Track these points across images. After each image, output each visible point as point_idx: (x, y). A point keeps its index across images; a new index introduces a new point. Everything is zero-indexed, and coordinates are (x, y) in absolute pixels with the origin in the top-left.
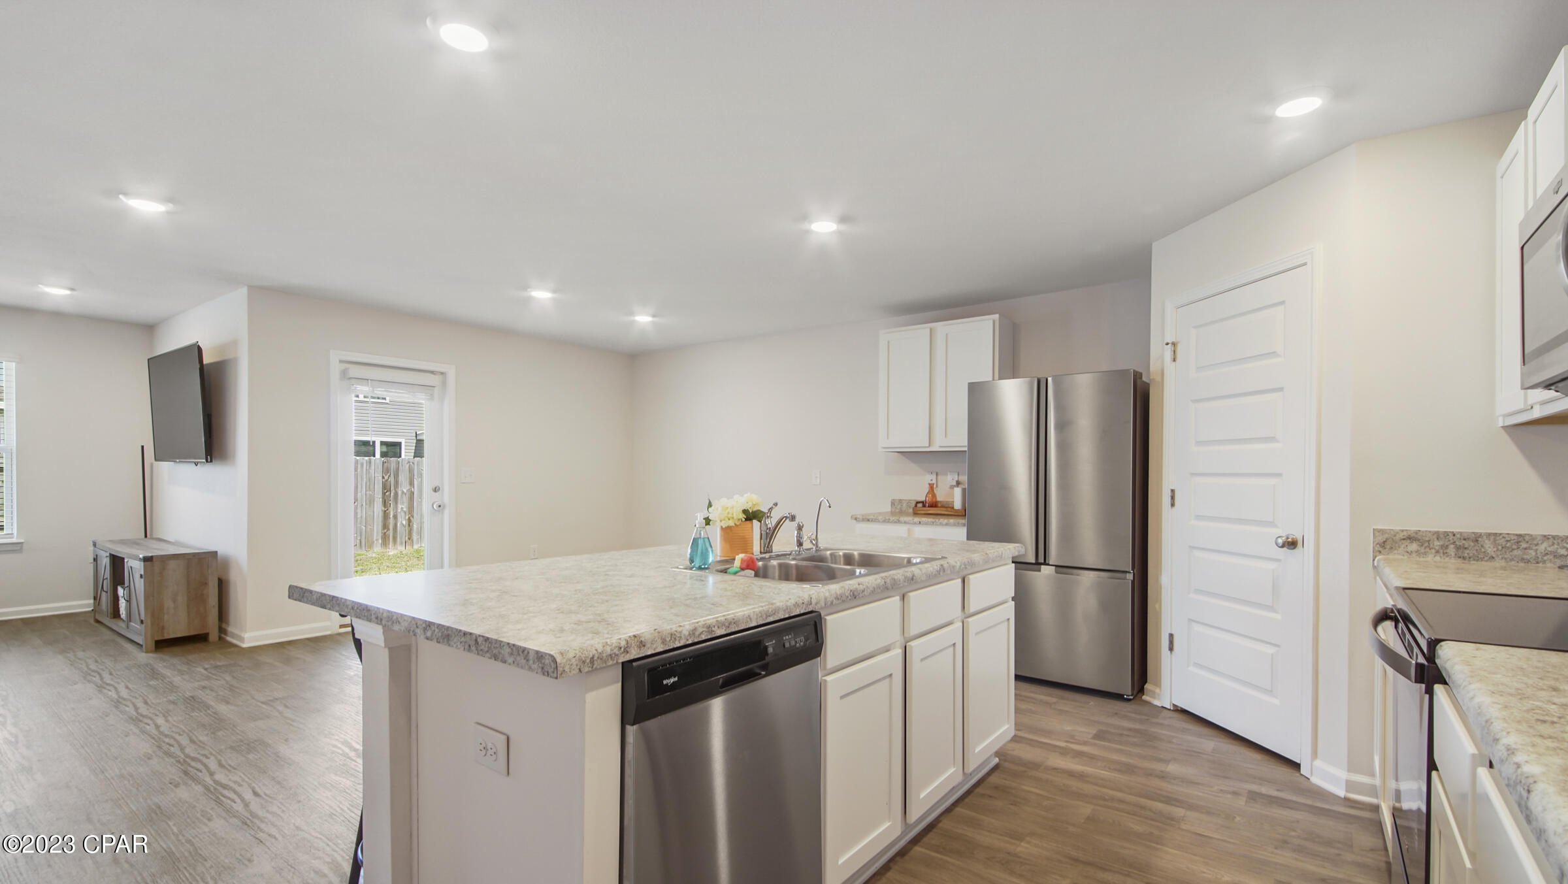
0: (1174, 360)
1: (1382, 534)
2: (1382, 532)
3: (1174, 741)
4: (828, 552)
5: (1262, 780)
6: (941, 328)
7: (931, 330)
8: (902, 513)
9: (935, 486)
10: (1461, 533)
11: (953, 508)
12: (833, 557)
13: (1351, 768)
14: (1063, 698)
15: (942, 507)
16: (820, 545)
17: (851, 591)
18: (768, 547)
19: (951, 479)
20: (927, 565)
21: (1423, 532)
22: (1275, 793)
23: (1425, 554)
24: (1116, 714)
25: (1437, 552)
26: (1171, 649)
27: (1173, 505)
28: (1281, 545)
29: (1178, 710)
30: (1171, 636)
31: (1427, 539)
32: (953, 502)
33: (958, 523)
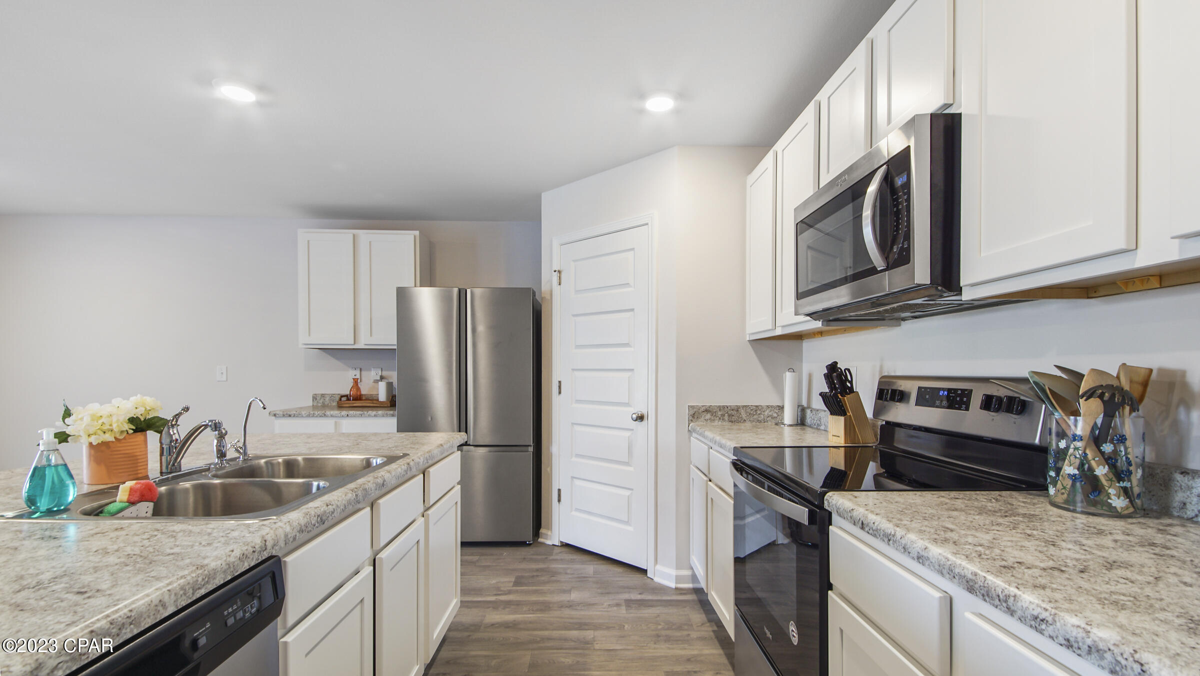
0: (560, 284)
1: (693, 409)
2: (693, 407)
3: (568, 571)
4: (263, 461)
5: (629, 589)
6: (365, 236)
7: (354, 235)
8: (324, 406)
9: (359, 381)
10: (730, 406)
11: (378, 400)
12: (270, 466)
13: (678, 567)
14: (482, 555)
15: (366, 399)
16: (249, 452)
17: (318, 516)
18: (174, 465)
19: (374, 374)
20: (393, 466)
21: (713, 406)
22: (639, 597)
23: (714, 420)
24: (524, 559)
25: (720, 419)
26: (559, 500)
27: (560, 393)
28: (635, 419)
29: (563, 545)
30: (559, 490)
31: (715, 411)
32: (378, 394)
33: (387, 414)
